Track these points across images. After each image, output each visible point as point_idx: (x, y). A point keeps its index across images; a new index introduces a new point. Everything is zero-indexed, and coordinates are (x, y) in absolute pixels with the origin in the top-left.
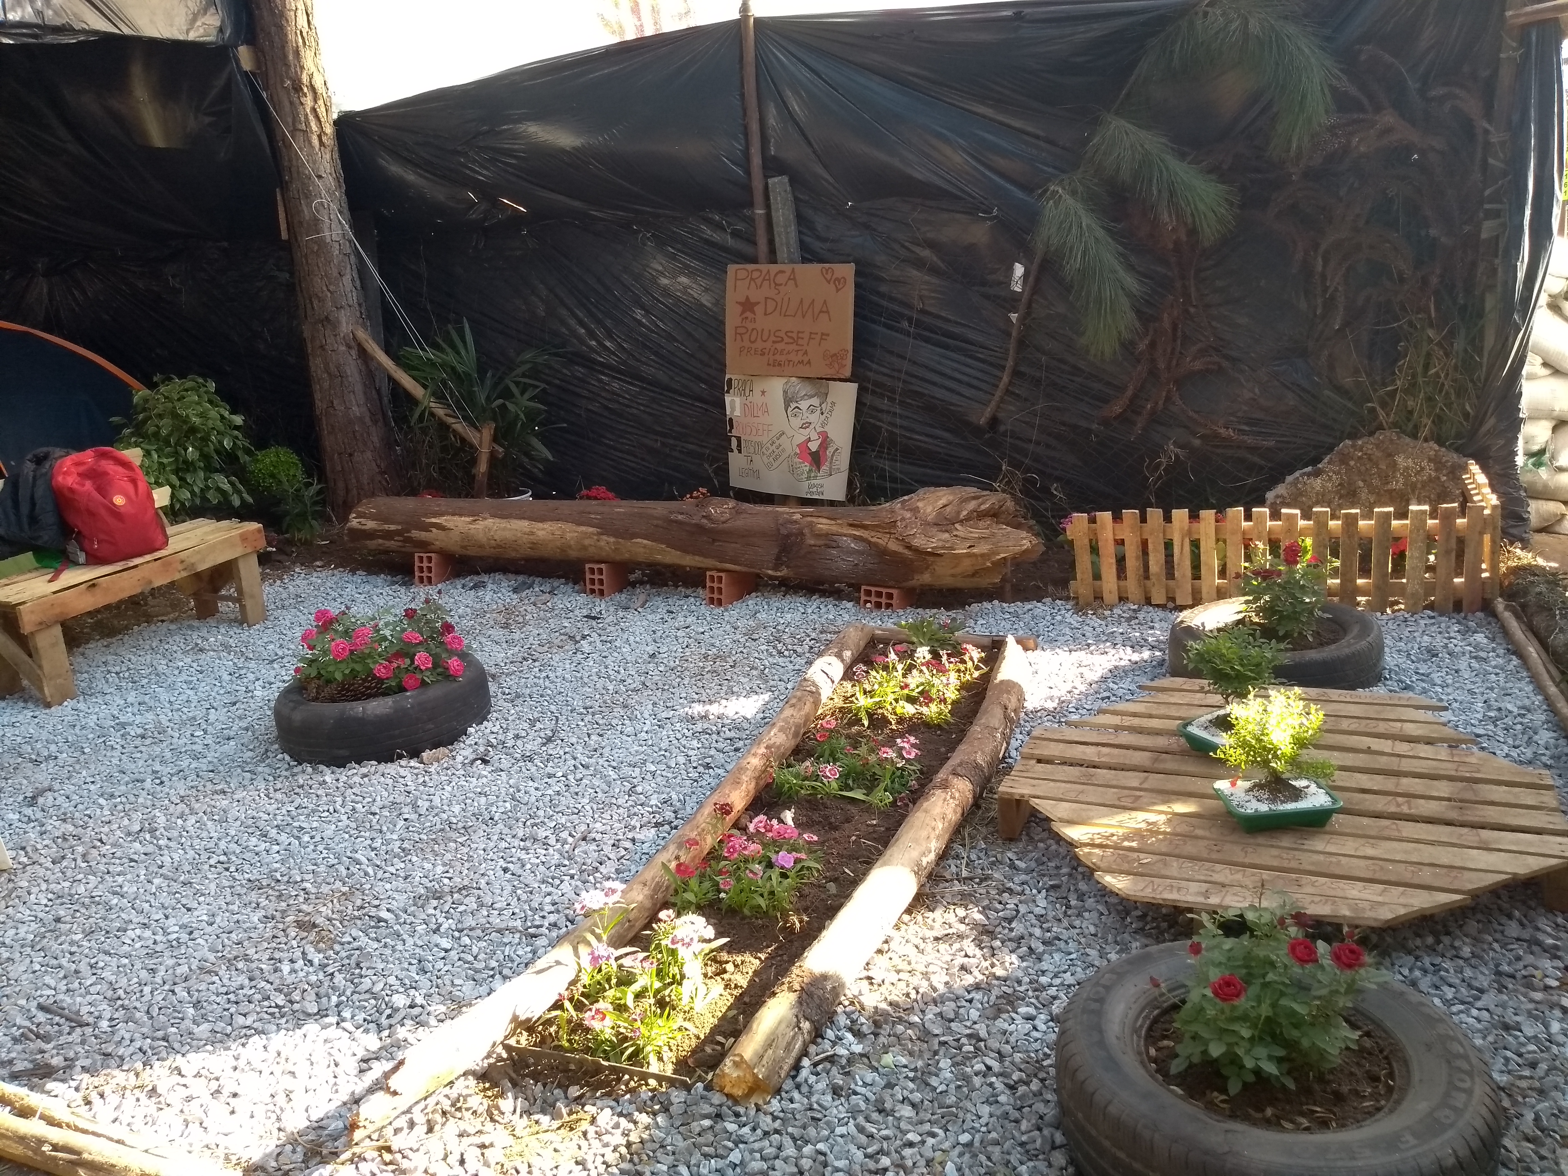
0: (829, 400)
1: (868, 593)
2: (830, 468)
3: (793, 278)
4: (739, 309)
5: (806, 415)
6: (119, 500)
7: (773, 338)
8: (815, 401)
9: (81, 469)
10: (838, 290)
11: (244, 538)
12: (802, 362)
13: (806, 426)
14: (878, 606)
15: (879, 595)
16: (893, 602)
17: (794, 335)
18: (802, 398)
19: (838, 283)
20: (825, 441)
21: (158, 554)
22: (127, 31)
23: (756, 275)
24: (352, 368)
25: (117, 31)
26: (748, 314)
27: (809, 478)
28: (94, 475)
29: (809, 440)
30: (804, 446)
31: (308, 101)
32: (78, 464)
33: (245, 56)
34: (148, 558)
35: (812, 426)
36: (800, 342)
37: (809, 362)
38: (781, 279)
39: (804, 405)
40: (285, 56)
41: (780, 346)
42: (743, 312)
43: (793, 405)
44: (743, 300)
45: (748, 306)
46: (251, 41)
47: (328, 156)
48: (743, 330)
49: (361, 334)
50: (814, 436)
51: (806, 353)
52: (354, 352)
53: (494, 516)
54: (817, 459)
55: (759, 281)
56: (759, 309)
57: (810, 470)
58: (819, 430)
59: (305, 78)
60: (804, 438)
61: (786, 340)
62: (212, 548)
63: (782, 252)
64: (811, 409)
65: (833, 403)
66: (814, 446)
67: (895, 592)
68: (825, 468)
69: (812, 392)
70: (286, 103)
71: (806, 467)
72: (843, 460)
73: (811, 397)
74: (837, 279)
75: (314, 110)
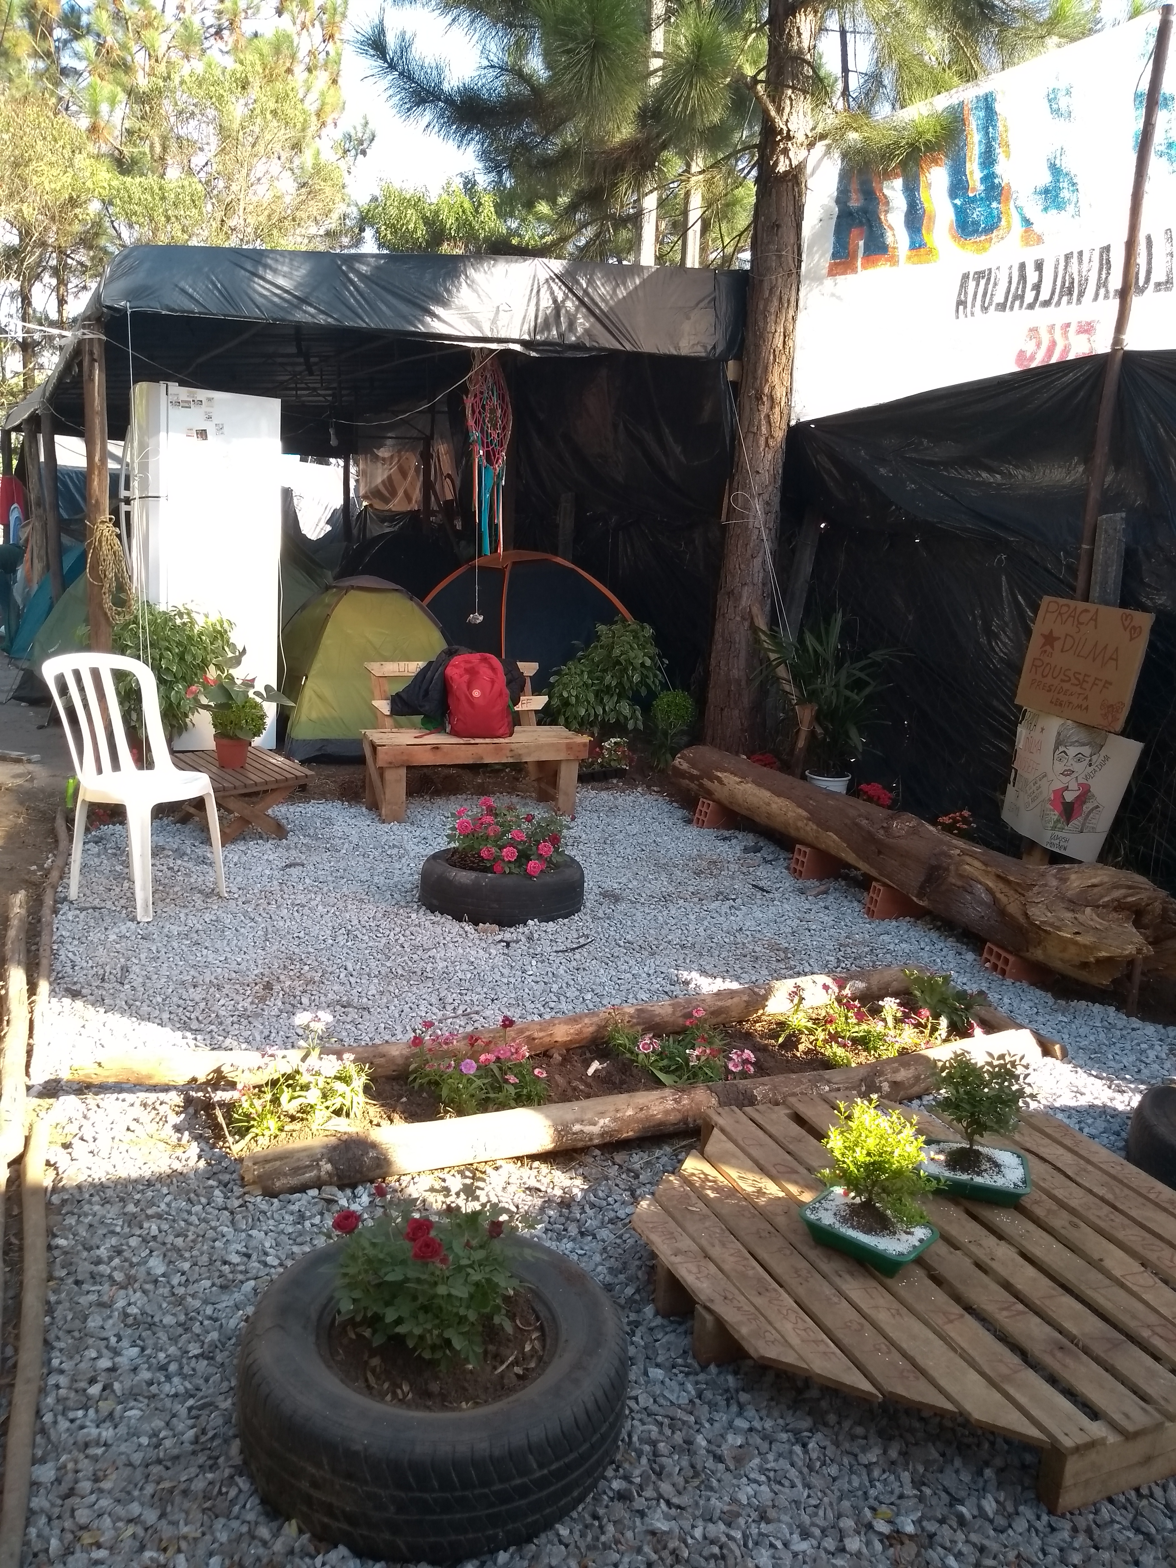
0: (1103, 753)
1: (991, 951)
2: (1083, 824)
3: (1094, 619)
4: (1042, 641)
5: (1071, 762)
6: (476, 693)
7: (1062, 676)
8: (1086, 750)
9: (468, 666)
10: (1131, 639)
11: (569, 747)
12: (1080, 706)
13: (1068, 773)
14: (995, 967)
15: (999, 956)
16: (1008, 969)
17: (1081, 677)
18: (1072, 744)
19: (1134, 631)
20: (1085, 794)
21: (496, 740)
22: (629, 347)
23: (1065, 609)
24: (741, 637)
25: (619, 347)
26: (1048, 648)
27: (1054, 828)
28: (472, 672)
29: (1066, 788)
30: (1059, 794)
31: (765, 409)
32: (466, 662)
33: (731, 370)
34: (488, 741)
35: (1074, 775)
36: (1085, 685)
37: (1087, 708)
38: (1085, 618)
39: (1072, 751)
40: (756, 371)
41: (1066, 686)
42: (1044, 645)
43: (1061, 749)
44: (1046, 633)
45: (1049, 639)
46: (738, 358)
47: (770, 456)
48: (1038, 663)
49: (755, 610)
50: (1073, 785)
51: (1086, 698)
52: (747, 624)
53: (753, 782)
54: (1069, 811)
55: (1065, 617)
56: (1058, 645)
57: (1058, 821)
58: (1081, 781)
59: (766, 390)
60: (1061, 786)
61: (1074, 681)
62: (540, 747)
63: (1095, 592)
64: (1079, 757)
65: (1107, 758)
66: (1069, 797)
67: (1011, 959)
68: (1076, 822)
69: (1085, 740)
70: (747, 409)
71: (1055, 815)
72: (1104, 821)
73: (1084, 745)
74: (1134, 628)
75: (768, 416)
